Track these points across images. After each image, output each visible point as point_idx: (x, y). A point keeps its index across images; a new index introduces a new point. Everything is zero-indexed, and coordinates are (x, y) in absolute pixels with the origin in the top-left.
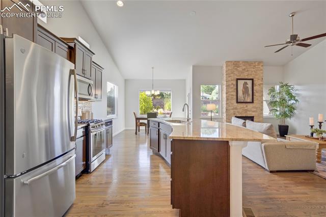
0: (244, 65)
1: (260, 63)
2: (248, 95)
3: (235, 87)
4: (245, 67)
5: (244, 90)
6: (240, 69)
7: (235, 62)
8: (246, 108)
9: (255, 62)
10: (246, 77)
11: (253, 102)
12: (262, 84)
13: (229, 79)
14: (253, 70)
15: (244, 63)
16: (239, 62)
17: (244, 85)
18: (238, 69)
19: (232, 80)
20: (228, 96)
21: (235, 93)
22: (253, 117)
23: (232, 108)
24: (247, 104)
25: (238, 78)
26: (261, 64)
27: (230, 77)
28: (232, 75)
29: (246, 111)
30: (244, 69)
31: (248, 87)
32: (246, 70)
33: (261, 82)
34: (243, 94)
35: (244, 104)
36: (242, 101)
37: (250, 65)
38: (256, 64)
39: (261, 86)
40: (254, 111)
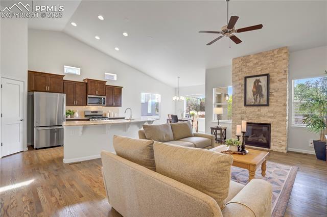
0: (256, 59)
1: (280, 50)
2: (261, 96)
3: (243, 87)
4: (257, 61)
5: (255, 90)
6: (250, 64)
7: (244, 57)
8: (259, 113)
9: (273, 51)
10: (260, 73)
11: (267, 105)
12: (285, 79)
13: (237, 78)
14: (270, 61)
15: (256, 56)
16: (249, 56)
17: (255, 83)
18: (248, 64)
19: (239, 80)
20: (235, 99)
21: (243, 95)
22: (270, 124)
23: (240, 111)
24: (259, 108)
25: (247, 75)
26: (284, 51)
27: (236, 76)
28: (239, 73)
29: (259, 116)
30: (257, 63)
31: (260, 86)
32: (259, 64)
33: (283, 77)
34: (254, 95)
35: (255, 107)
36: (253, 104)
37: (265, 57)
38: (275, 52)
39: (283, 82)
40: (270, 117)
